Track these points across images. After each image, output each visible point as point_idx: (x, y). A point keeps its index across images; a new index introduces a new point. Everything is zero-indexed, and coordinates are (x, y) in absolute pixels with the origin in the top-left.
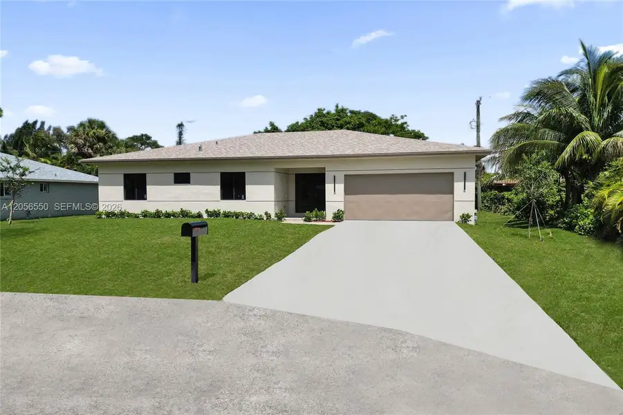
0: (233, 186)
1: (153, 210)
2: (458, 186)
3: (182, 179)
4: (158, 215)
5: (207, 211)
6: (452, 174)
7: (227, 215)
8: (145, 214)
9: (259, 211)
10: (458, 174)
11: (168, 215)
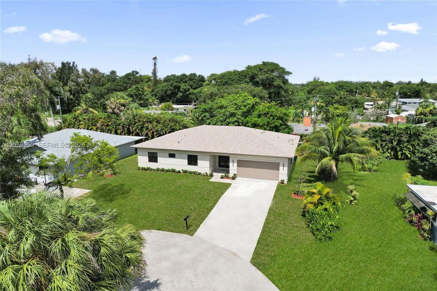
0: (193, 159)
1: (161, 168)
2: (281, 168)
3: (172, 155)
4: (163, 170)
5: (182, 170)
6: (279, 163)
7: (190, 173)
8: (158, 170)
9: (203, 172)
10: (281, 164)
11: (167, 171)
